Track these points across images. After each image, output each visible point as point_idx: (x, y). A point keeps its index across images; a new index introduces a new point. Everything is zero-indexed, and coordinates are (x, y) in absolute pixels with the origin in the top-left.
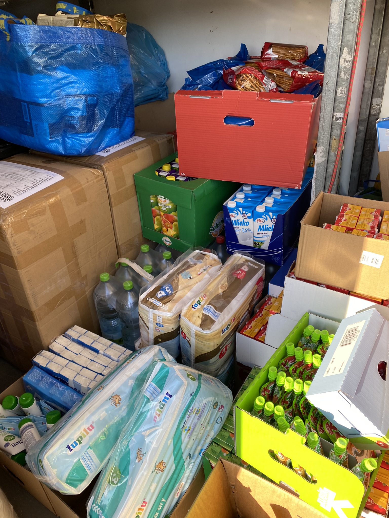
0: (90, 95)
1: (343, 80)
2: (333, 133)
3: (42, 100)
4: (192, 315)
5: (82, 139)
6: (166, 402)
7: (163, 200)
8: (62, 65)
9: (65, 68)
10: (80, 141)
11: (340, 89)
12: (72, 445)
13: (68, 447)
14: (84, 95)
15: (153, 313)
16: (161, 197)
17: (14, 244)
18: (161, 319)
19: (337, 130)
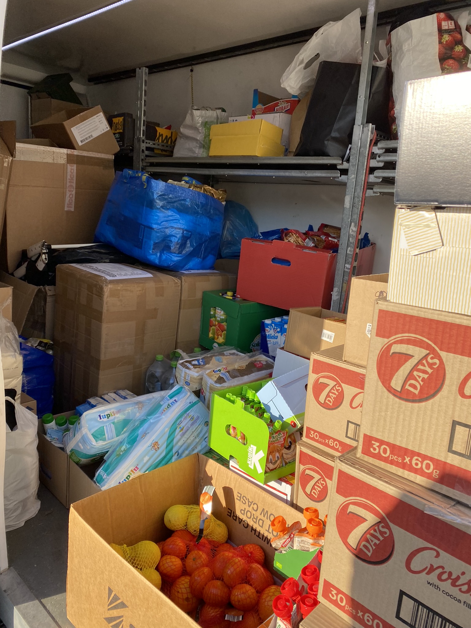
0: (186, 230)
1: (351, 243)
2: (344, 279)
3: (155, 226)
4: (212, 376)
5: (173, 257)
6: (172, 404)
7: (219, 311)
8: (174, 208)
9: (175, 211)
10: (172, 258)
11: (349, 248)
12: (102, 416)
13: (100, 416)
14: (182, 229)
15: (185, 372)
16: (218, 309)
17: (106, 303)
18: (189, 377)
19: (347, 276)
